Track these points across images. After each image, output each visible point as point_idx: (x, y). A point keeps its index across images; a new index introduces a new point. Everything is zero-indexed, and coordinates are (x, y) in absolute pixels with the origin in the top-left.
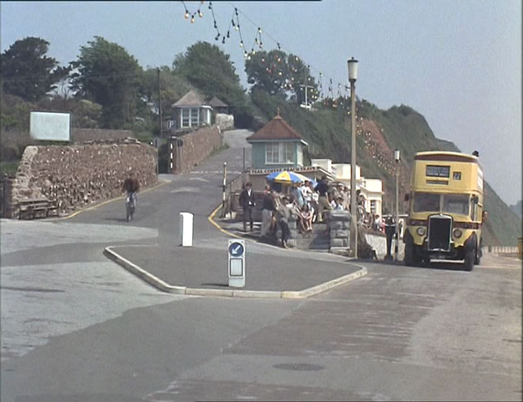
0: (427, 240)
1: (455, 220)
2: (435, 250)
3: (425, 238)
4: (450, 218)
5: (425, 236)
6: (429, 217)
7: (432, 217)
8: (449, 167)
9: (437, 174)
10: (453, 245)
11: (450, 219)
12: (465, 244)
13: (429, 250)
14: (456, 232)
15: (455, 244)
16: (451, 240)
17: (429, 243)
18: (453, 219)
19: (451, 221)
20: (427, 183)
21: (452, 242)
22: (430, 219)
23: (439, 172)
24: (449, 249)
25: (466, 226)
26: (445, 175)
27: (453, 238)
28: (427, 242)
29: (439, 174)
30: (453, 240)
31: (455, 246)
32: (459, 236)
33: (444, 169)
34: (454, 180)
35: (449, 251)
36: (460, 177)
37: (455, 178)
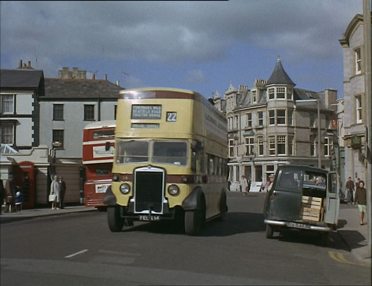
0: (133, 200)
1: (168, 173)
2: (144, 212)
3: (131, 198)
4: (161, 170)
5: (130, 194)
6: (134, 170)
7: (138, 170)
8: (160, 106)
9: (146, 115)
10: (168, 204)
11: (162, 173)
12: (183, 203)
13: (135, 212)
14: (171, 188)
15: (170, 204)
16: (165, 199)
17: (135, 204)
18: (166, 172)
19: (164, 174)
20: (132, 127)
21: (165, 201)
22: (135, 173)
23: (149, 112)
24: (162, 211)
25: (185, 180)
26: (155, 115)
27: (166, 196)
28: (133, 203)
29: (148, 115)
30: (167, 199)
31: (170, 207)
32: (176, 194)
33: (154, 108)
34: (167, 123)
35: (161, 213)
36: (175, 118)
37: (168, 120)
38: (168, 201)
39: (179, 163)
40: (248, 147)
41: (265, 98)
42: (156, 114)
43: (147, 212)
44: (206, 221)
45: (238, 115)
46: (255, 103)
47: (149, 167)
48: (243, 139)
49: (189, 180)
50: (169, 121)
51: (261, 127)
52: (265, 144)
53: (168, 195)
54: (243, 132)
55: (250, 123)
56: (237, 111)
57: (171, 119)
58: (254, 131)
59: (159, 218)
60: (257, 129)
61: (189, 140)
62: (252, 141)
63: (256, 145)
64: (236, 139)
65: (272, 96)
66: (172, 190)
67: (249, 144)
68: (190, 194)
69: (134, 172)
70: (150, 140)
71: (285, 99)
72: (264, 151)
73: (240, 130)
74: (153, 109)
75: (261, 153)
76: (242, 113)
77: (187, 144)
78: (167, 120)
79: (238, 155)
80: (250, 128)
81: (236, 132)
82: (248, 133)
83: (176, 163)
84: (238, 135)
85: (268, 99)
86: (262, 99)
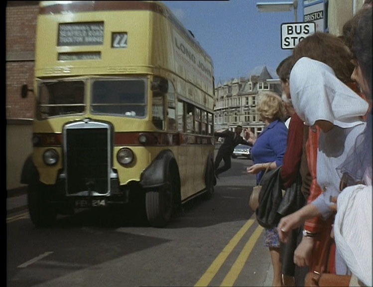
0: (63, 175)
1: (117, 130)
2: (80, 194)
3: (60, 171)
4: (106, 126)
5: (59, 167)
6: (64, 126)
7: (68, 126)
8: (101, 23)
9: (81, 39)
10: (116, 181)
11: (106, 129)
12: (142, 176)
13: (68, 195)
14: (122, 154)
15: (121, 179)
16: (112, 171)
17: (66, 181)
18: (112, 127)
19: (109, 132)
20: (59, 60)
21: (113, 175)
22: (65, 132)
23: (84, 35)
24: (109, 191)
25: (143, 140)
26: (94, 39)
27: (115, 168)
28: (64, 179)
29: (84, 39)
30: (115, 171)
31: (122, 184)
32: (131, 163)
33: (93, 27)
34: (113, 49)
35: (108, 194)
36: (126, 43)
37: (115, 45)
38: (118, 175)
39: (133, 113)
40: (246, 117)
41: (257, 88)
42: (96, 37)
43: (85, 193)
44: (183, 203)
45: (240, 97)
46: (251, 91)
47: (86, 120)
48: (243, 112)
49: (150, 139)
50: (117, 47)
51: (254, 105)
52: (256, 116)
53: (117, 166)
54: (243, 108)
55: (247, 103)
56: (240, 95)
57: (119, 43)
58: (250, 107)
59: (106, 202)
60: (252, 107)
61: (149, 77)
62: (249, 113)
63: (251, 116)
64: (239, 111)
65: (261, 88)
66: (123, 157)
67: (247, 115)
68: (153, 162)
69: (63, 130)
70: (87, 79)
71: (269, 89)
72: (256, 120)
73: (242, 107)
74: (91, 30)
75: (254, 121)
76: (243, 96)
77: (146, 82)
78: (112, 46)
79: (240, 121)
80: (247, 106)
81: (239, 107)
82: (246, 109)
83: (128, 114)
84: (240, 109)
85: (258, 89)
86: (255, 89)
